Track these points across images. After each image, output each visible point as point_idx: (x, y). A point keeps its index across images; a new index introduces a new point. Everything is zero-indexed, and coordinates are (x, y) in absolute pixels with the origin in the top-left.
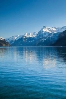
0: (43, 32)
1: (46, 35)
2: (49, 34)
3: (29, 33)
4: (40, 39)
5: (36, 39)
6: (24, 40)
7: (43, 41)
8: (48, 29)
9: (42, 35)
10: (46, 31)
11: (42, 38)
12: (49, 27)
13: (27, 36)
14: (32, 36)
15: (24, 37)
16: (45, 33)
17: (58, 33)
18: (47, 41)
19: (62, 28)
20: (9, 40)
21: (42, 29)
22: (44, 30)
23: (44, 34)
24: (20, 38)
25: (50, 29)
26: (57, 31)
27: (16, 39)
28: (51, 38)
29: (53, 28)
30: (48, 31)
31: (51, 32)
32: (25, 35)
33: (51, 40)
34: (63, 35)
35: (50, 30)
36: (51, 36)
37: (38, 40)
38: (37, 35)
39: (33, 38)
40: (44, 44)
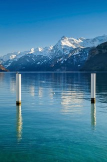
0: (61, 46)
1: (67, 52)
2: (72, 51)
3: (38, 48)
5: (50, 58)
6: (28, 60)
7: (62, 62)
8: (70, 41)
9: (60, 52)
10: (67, 45)
11: (60, 58)
15: (28, 54)
16: (66, 48)
17: (87, 48)
18: (69, 62)
19: (94, 40)
20: (2, 60)
21: (59, 42)
22: (63, 43)
23: (64, 50)
24: (21, 56)
25: (73, 40)
27: (14, 59)
28: (76, 58)
29: (78, 39)
30: (70, 45)
31: (74, 47)
32: (31, 51)
33: (75, 60)
34: (97, 53)
35: (74, 44)
36: (75, 54)
37: (52, 60)
38: (52, 51)
39: (45, 57)
40: (63, 68)
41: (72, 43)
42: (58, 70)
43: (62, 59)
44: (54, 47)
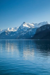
0: (23, 27)
1: (26, 30)
2: (28, 29)
3: (11, 28)
4: (20, 33)
5: (17, 33)
6: (6, 34)
7: (23, 35)
8: (27, 24)
9: (22, 30)
11: (22, 33)
12: (28, 23)
13: (9, 31)
14: (14, 30)
15: (6, 31)
16: (25, 28)
17: (35, 28)
18: (27, 35)
19: (39, 24)
21: (22, 25)
22: (24, 26)
23: (24, 29)
24: (3, 32)
25: (29, 24)
26: (35, 26)
28: (30, 33)
29: (31, 24)
30: (27, 26)
31: (29, 28)
32: (7, 29)
33: (30, 34)
34: (40, 30)
35: (29, 26)
36: (30, 31)
37: (18, 34)
38: (18, 29)
39: (15, 32)
40: (24, 38)
41: (28, 26)
42: (21, 39)
43: (23, 33)
44: (19, 27)
